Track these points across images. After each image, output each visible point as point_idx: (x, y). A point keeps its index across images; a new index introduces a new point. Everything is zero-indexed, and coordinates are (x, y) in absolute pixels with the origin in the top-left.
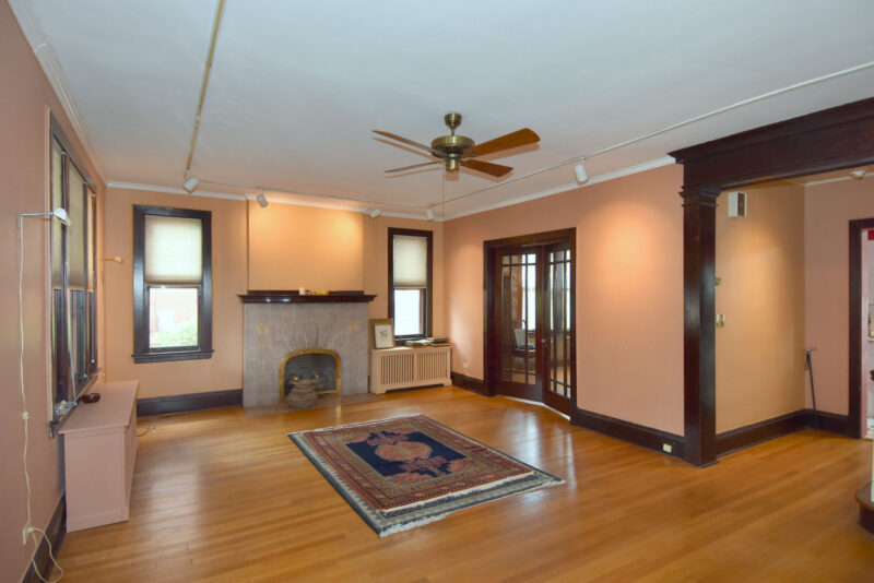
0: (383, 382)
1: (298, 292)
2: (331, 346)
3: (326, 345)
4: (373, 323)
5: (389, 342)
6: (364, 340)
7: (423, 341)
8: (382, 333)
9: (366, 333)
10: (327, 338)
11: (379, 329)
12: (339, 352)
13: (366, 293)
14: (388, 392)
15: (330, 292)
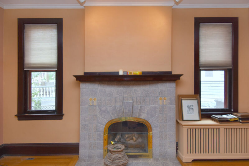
0: (190, 151)
1: (118, 73)
2: (144, 116)
3: (140, 115)
4: (180, 99)
5: (195, 115)
6: (172, 113)
7: (229, 116)
8: (189, 107)
9: (174, 107)
10: (140, 109)
11: (186, 103)
12: (150, 121)
13: (174, 73)
14: (194, 161)
15: (143, 73)
